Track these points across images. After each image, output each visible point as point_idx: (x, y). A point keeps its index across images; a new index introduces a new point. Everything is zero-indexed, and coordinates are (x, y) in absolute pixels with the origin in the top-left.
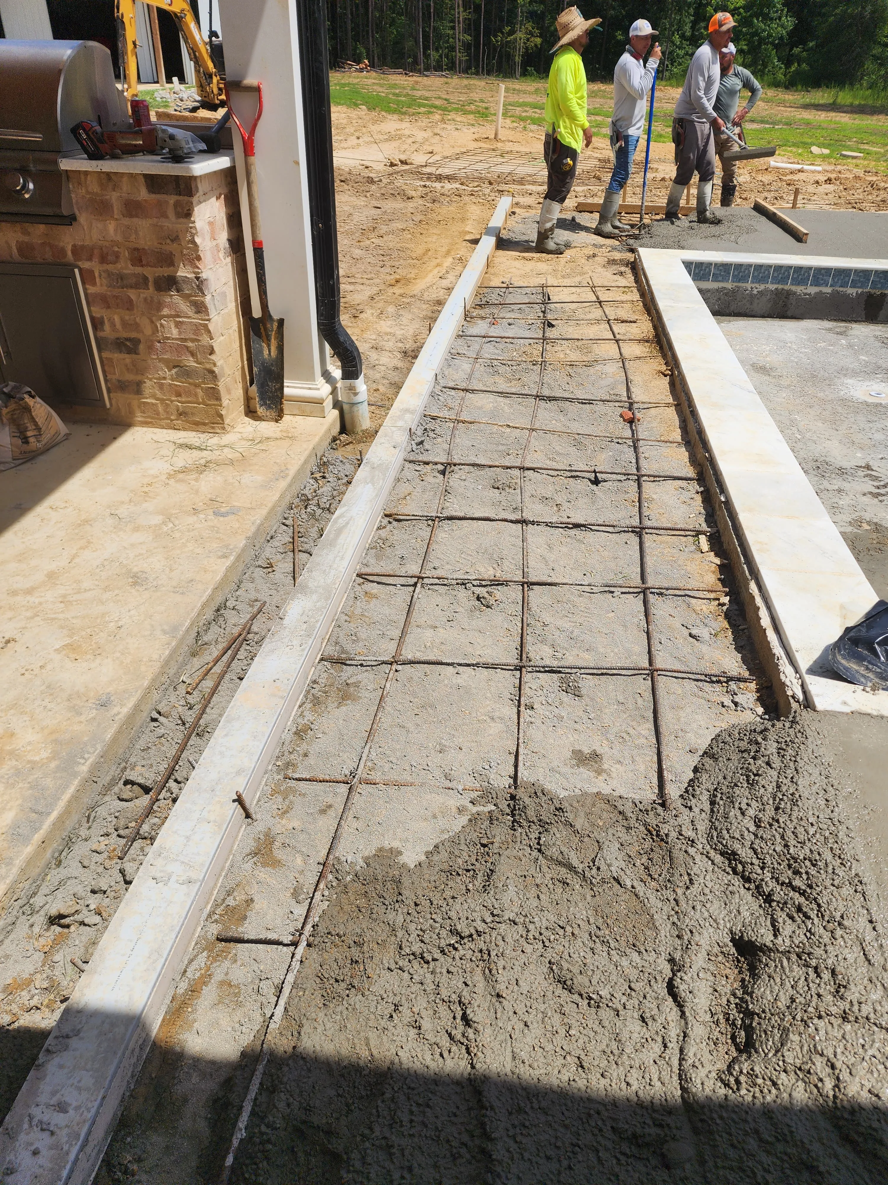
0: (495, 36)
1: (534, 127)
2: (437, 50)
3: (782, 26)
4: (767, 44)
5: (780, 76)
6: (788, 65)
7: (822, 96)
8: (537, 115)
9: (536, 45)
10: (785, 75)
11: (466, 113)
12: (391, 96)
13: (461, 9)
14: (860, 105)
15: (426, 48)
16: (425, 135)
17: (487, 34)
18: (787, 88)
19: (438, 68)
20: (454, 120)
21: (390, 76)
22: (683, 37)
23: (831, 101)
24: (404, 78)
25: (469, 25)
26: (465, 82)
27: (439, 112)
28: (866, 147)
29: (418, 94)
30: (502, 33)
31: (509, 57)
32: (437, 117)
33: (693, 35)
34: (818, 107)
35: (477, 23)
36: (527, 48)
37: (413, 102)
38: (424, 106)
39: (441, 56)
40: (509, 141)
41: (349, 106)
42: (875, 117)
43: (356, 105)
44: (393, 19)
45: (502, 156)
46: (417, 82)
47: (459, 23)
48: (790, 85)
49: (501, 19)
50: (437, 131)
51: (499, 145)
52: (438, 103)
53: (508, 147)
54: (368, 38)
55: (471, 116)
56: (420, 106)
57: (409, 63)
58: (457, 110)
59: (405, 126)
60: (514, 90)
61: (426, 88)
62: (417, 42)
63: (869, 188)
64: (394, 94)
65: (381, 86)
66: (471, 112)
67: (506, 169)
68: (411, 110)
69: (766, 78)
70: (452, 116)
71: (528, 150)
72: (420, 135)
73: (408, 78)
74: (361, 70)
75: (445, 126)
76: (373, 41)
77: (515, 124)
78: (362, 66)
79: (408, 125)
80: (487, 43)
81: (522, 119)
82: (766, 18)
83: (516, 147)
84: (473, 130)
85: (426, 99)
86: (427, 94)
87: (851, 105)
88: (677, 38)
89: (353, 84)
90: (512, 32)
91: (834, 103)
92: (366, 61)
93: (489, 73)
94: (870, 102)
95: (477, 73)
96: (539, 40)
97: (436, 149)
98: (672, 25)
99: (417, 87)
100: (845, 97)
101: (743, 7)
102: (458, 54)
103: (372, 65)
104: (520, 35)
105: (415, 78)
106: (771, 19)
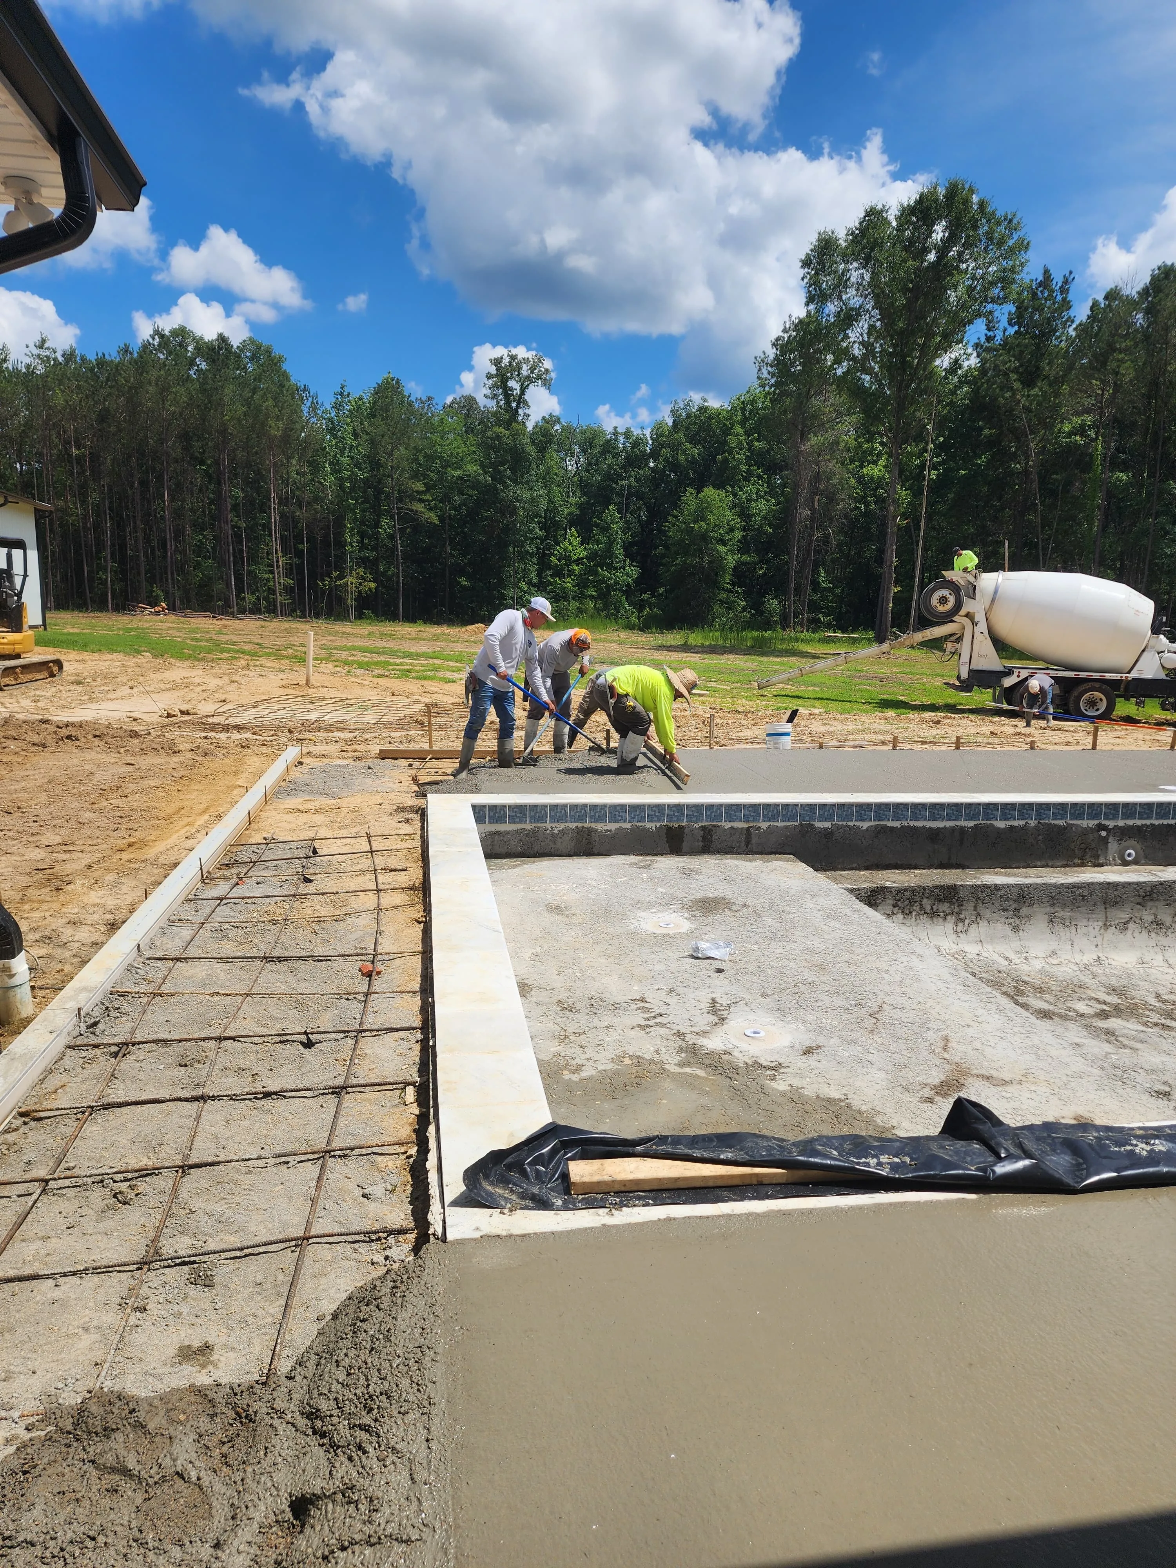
0: (323, 580)
1: (359, 672)
2: (253, 593)
3: (627, 575)
4: (615, 590)
5: (634, 619)
6: (640, 610)
7: (674, 638)
8: (366, 659)
9: (370, 589)
10: (639, 619)
11: (280, 658)
12: (188, 641)
13: (280, 554)
14: (710, 645)
15: (240, 590)
16: (219, 682)
17: (313, 576)
18: (642, 630)
19: (255, 610)
20: (261, 666)
21: (192, 620)
22: (530, 583)
23: (683, 642)
24: (210, 621)
25: (291, 569)
26: (286, 625)
27: (247, 657)
28: (713, 684)
29: (224, 638)
30: (331, 578)
31: (341, 600)
32: (243, 663)
33: (540, 582)
34: (670, 648)
35: (300, 568)
36: (360, 593)
37: (217, 646)
38: (229, 651)
39: (258, 599)
40: (323, 687)
41: (127, 654)
42: (725, 657)
43: (138, 652)
44: (199, 563)
45: (311, 702)
46: (225, 626)
47: (278, 567)
48: (644, 627)
49: (329, 565)
50: (234, 678)
51: (311, 691)
52: (247, 648)
53: (322, 692)
54: (167, 580)
55: (286, 661)
56: (222, 651)
57: (219, 606)
58: (269, 655)
59: (196, 674)
60: (344, 633)
61: (235, 632)
62: (228, 585)
63: (701, 725)
64: (193, 639)
65: (178, 630)
66: (287, 657)
67: (313, 716)
68: (211, 656)
69: (620, 621)
70: (263, 661)
71: (344, 696)
72: (213, 683)
73: (215, 622)
74: (157, 613)
75: (247, 672)
76: (173, 584)
77: (338, 669)
78: (157, 609)
79: (200, 672)
80: (313, 586)
81: (347, 663)
82: (610, 567)
83: (331, 693)
84: (281, 676)
85: (234, 643)
86: (235, 638)
87: (702, 646)
88: (524, 585)
89: (143, 629)
90: (341, 577)
91: (686, 644)
92: (164, 605)
93: (317, 616)
94: (720, 642)
95: (303, 616)
96: (373, 585)
97: (229, 697)
98: (516, 572)
99: (225, 631)
100: (695, 638)
101: (587, 557)
102: (279, 598)
103: (172, 608)
104: (351, 580)
105: (224, 622)
106: (616, 568)
